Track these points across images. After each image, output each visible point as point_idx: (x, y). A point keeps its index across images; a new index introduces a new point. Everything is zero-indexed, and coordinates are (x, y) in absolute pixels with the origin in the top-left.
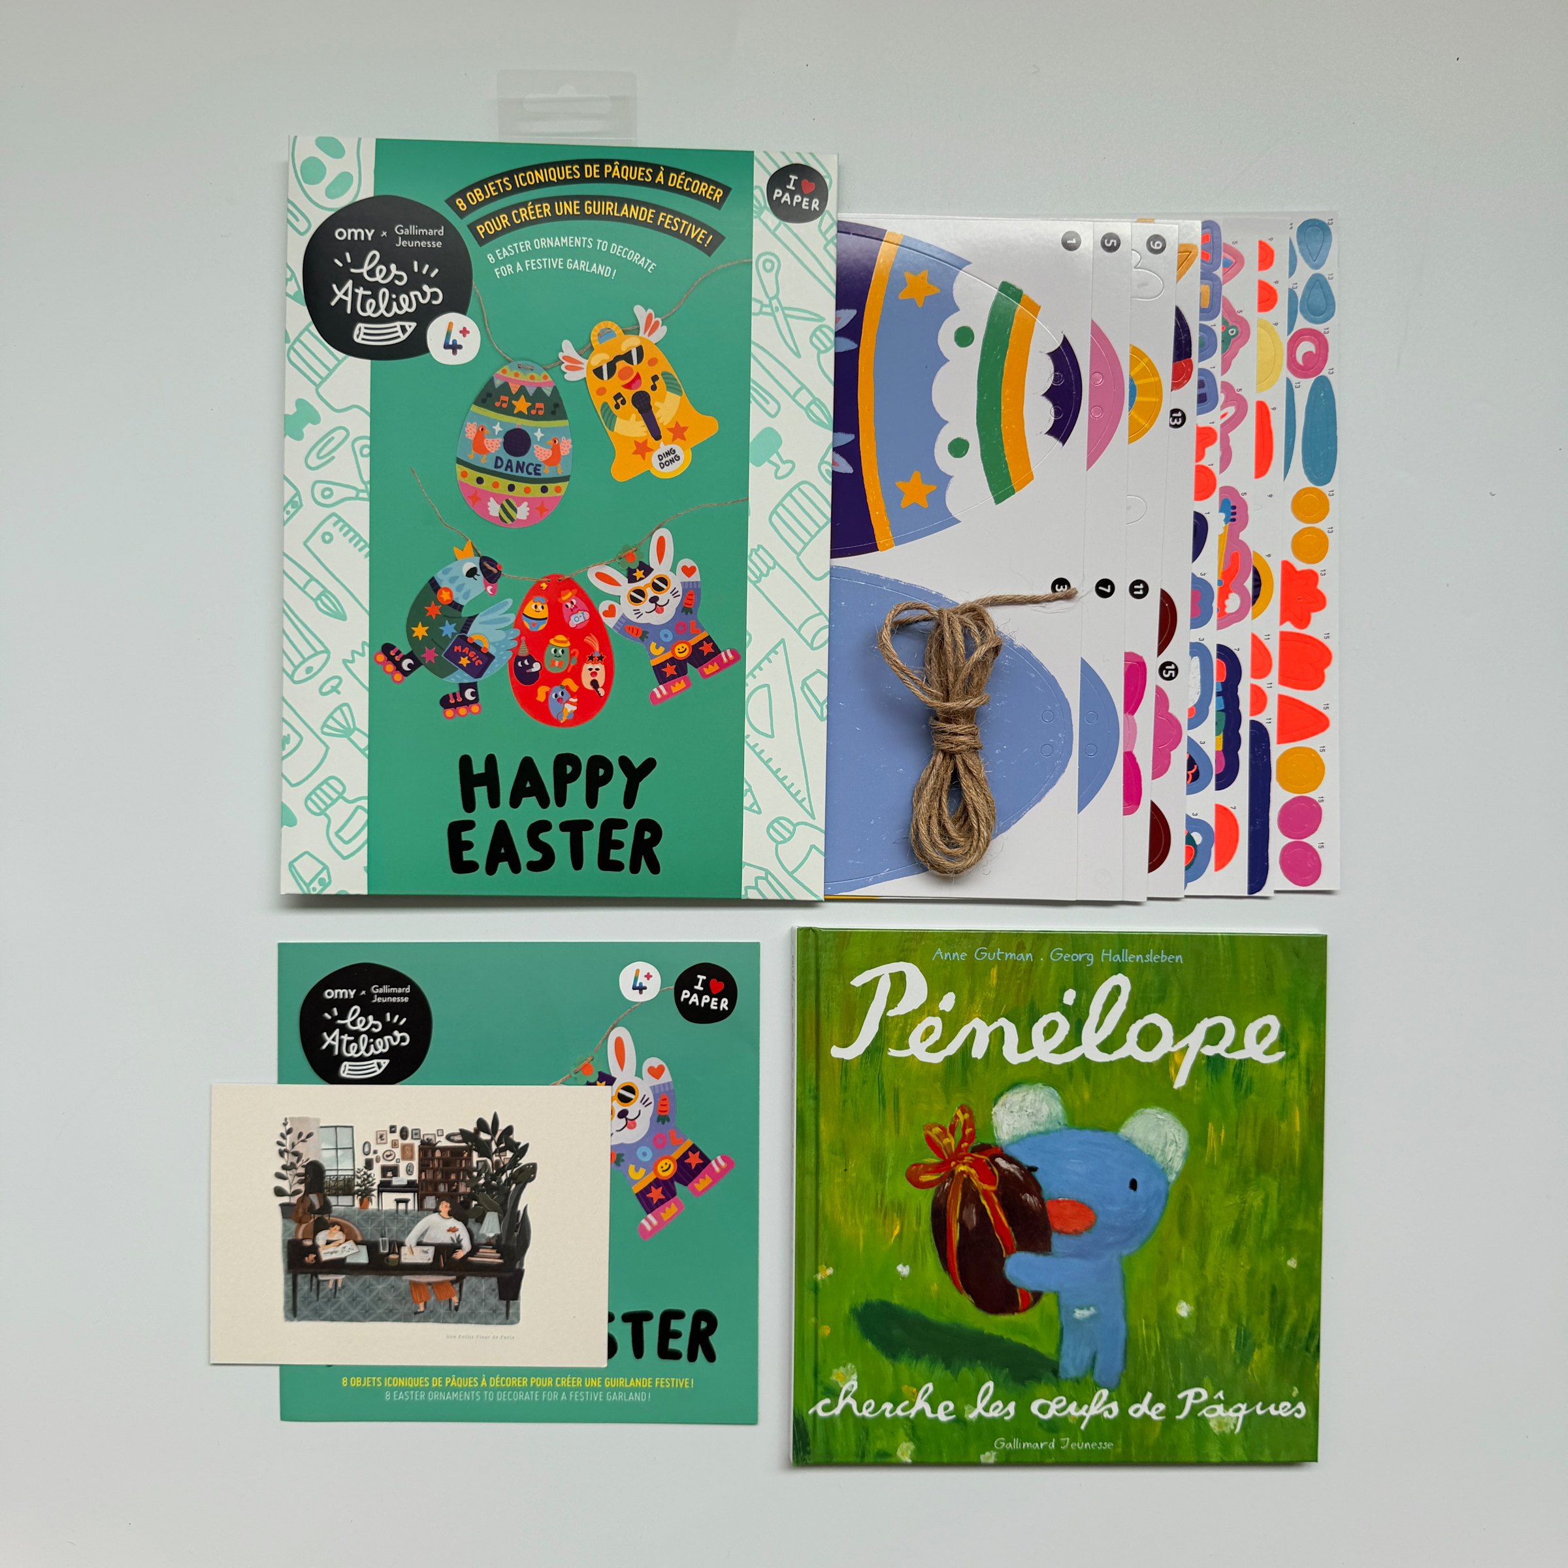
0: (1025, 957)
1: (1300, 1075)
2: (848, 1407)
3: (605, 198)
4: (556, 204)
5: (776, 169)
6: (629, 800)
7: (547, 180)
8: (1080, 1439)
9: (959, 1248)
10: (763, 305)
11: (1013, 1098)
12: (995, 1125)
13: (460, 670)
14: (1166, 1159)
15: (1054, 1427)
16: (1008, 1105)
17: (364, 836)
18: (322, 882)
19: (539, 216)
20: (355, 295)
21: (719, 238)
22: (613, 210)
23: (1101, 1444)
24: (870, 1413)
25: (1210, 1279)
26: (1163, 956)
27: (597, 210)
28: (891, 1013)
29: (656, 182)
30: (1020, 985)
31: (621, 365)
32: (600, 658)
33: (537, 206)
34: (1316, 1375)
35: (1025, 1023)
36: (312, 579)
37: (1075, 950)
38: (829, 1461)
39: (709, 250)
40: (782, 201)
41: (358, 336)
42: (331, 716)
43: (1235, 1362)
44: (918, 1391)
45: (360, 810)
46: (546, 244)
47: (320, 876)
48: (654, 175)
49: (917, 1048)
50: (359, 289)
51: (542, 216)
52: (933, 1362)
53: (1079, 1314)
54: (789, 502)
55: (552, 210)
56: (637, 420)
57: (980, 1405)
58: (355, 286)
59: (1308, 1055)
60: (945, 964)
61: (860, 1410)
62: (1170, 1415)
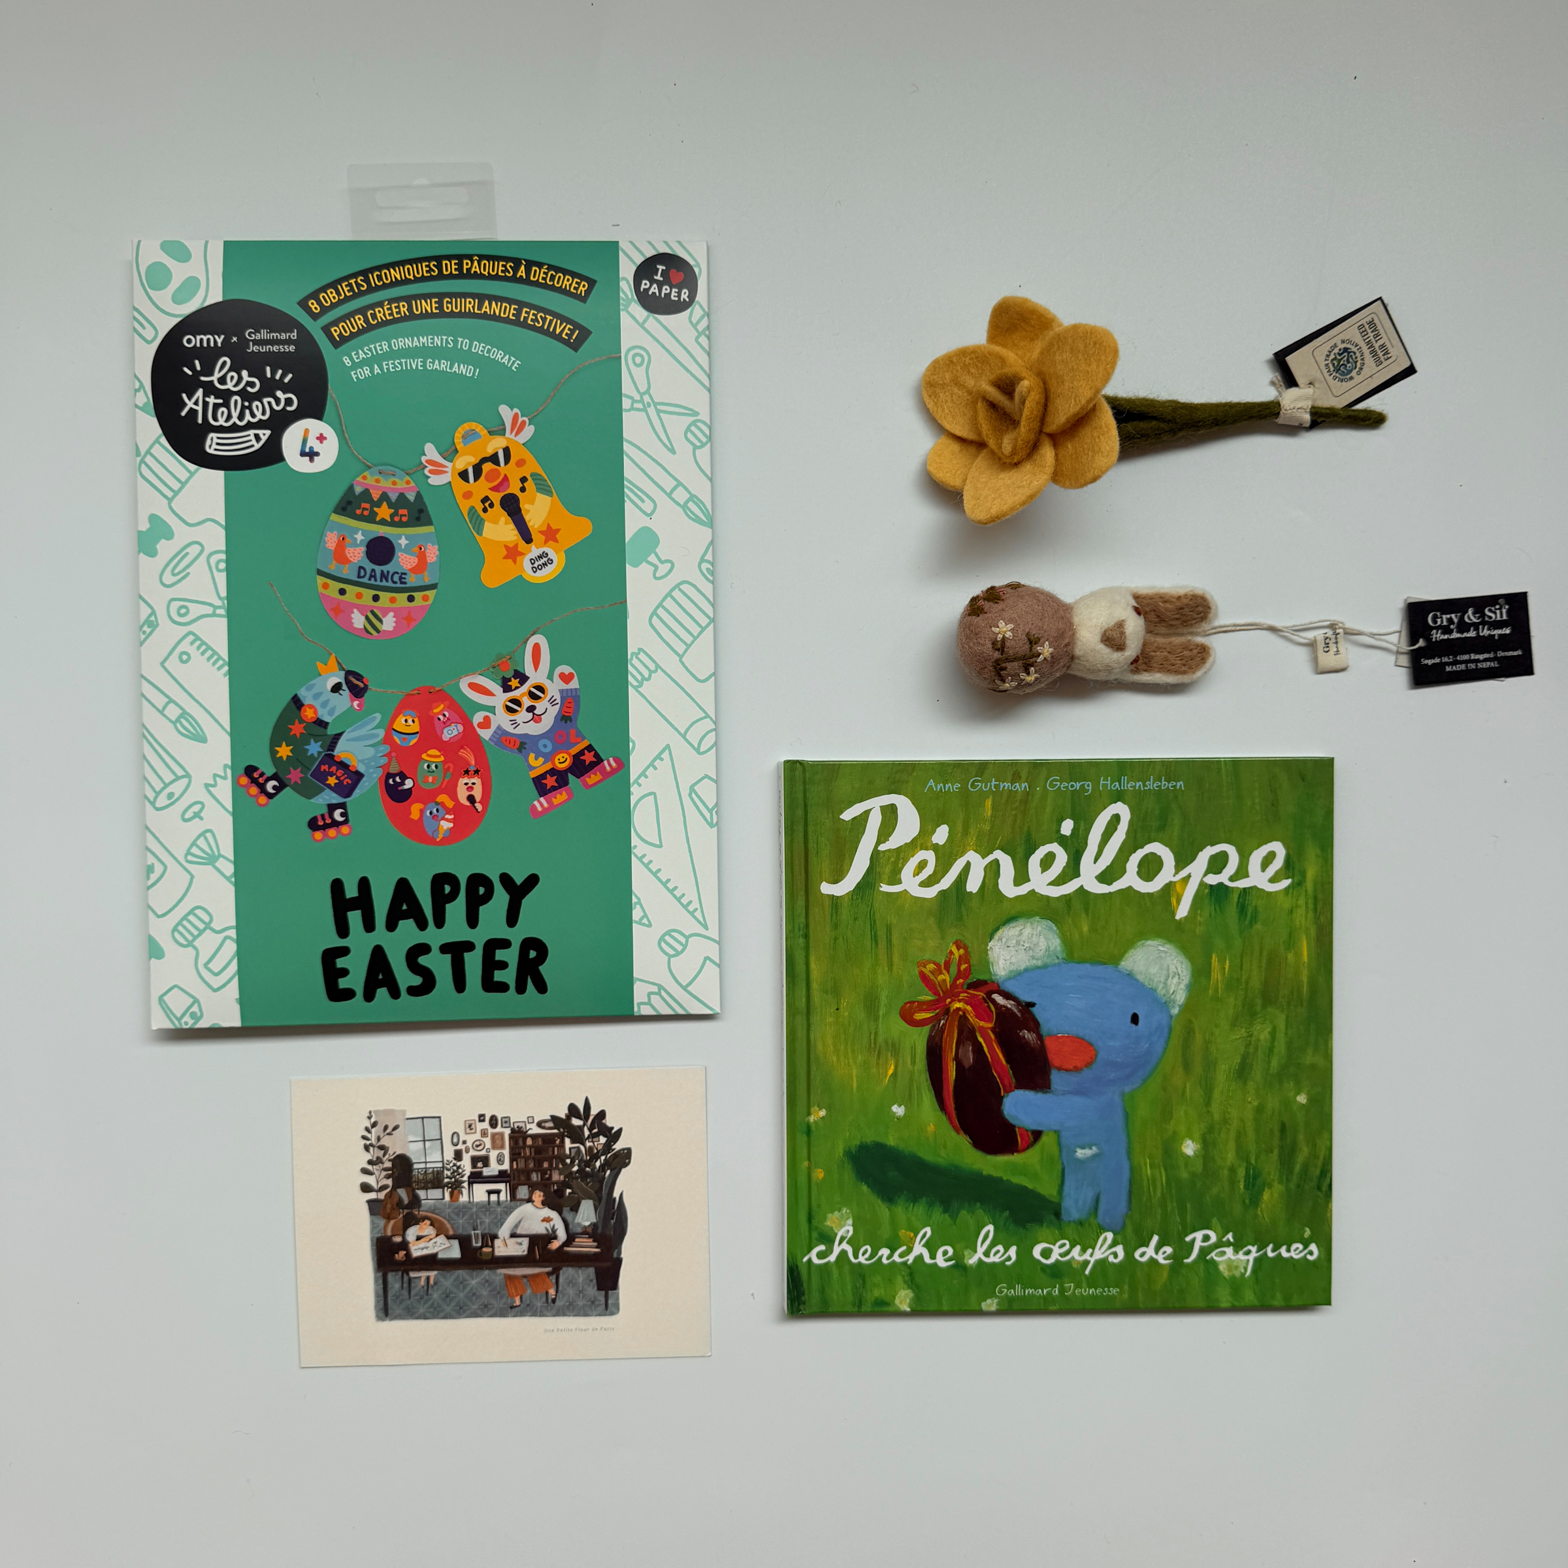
0: (1021, 787)
1: (1307, 904)
2: (843, 1253)
3: (464, 295)
4: (414, 302)
5: (643, 259)
6: (512, 918)
7: (403, 278)
8: (1084, 1285)
9: (955, 1087)
10: (634, 401)
11: (1009, 933)
12: (991, 960)
13: (328, 791)
14: (1168, 992)
15: (1057, 1272)
16: (1004, 940)
17: (234, 967)
18: (193, 1015)
19: (396, 316)
20: (206, 404)
21: (585, 333)
22: (473, 307)
23: (1106, 1289)
24: (866, 1259)
25: (1217, 1116)
26: (1163, 783)
27: (456, 308)
28: (882, 847)
29: (518, 276)
30: (1016, 815)
31: (487, 467)
32: (477, 772)
33: (393, 306)
34: (1329, 1215)
35: (1022, 855)
36: (171, 701)
37: (1073, 778)
38: (825, 1312)
39: (575, 346)
40: (650, 293)
41: (210, 447)
42: (194, 844)
43: (1244, 1202)
44: (916, 1236)
45: (228, 941)
46: (404, 344)
47: (191, 1011)
48: (516, 269)
49: (910, 883)
50: (209, 397)
51: (399, 316)
52: (931, 1205)
53: (1081, 1153)
54: (669, 603)
55: (410, 309)
56: (506, 523)
57: (981, 1250)
58: (206, 395)
59: (1315, 883)
60: (938, 795)
61: (856, 1257)
62: (1177, 1258)
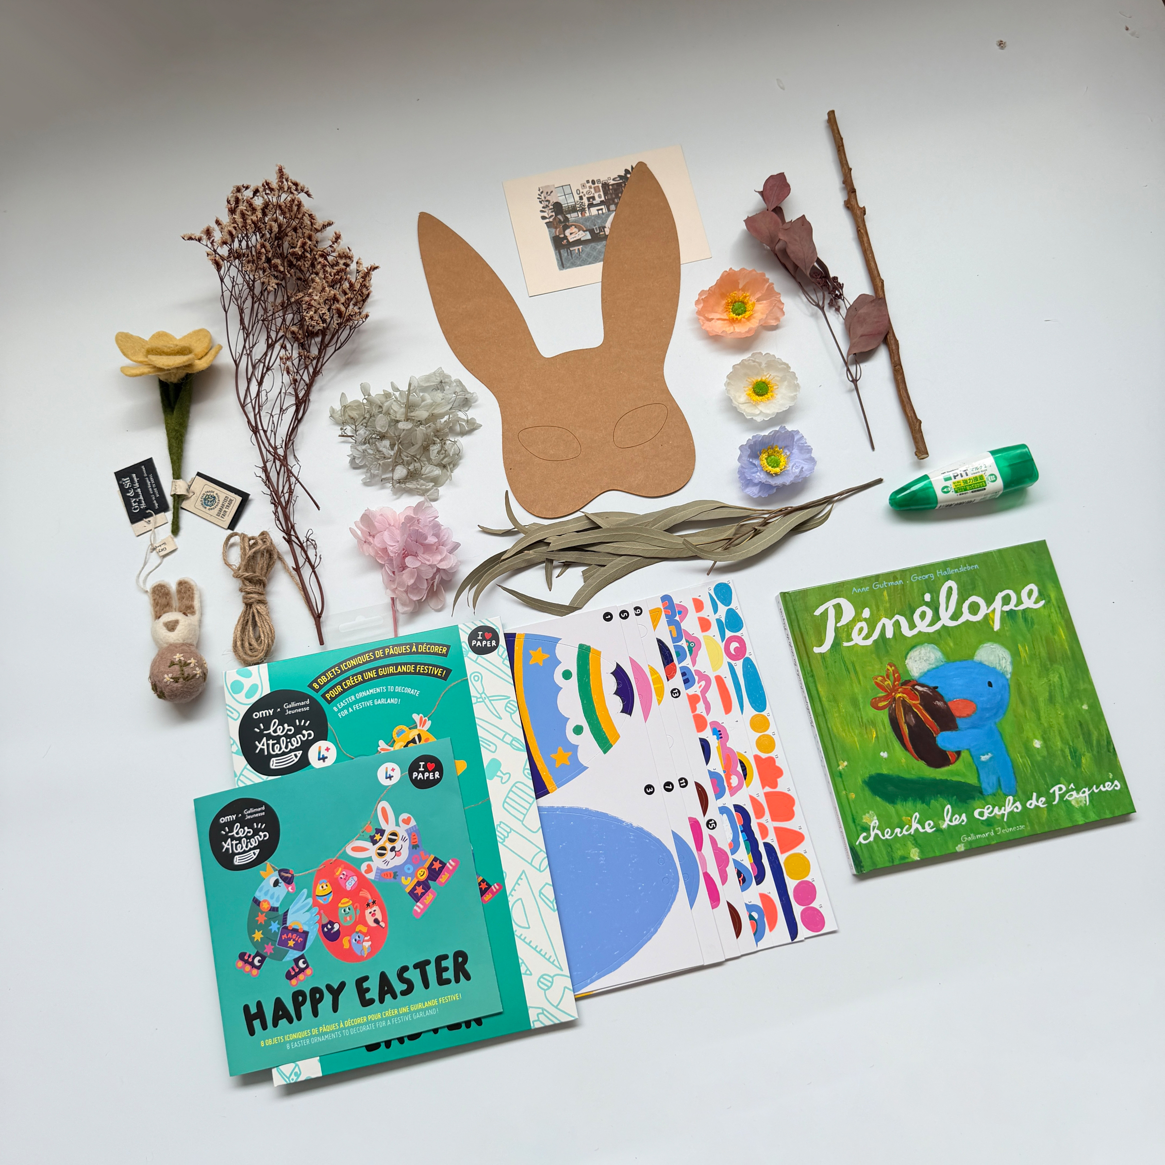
0: (899, 582)
1: (1056, 611)
2: (877, 835)
8: (1006, 827)
9: (910, 737)
11: (914, 654)
12: (909, 669)
14: (1002, 667)
15: (990, 823)
16: (913, 658)
23: (1018, 827)
24: (889, 836)
25: (1046, 725)
26: (968, 566)
28: (838, 625)
30: (900, 597)
34: (1117, 765)
35: (909, 614)
38: (876, 869)
43: (1074, 767)
44: (911, 818)
49: (857, 639)
52: (914, 800)
53: (984, 758)
57: (947, 819)
59: (1056, 600)
60: (859, 594)
61: (884, 836)
62: (1049, 802)
